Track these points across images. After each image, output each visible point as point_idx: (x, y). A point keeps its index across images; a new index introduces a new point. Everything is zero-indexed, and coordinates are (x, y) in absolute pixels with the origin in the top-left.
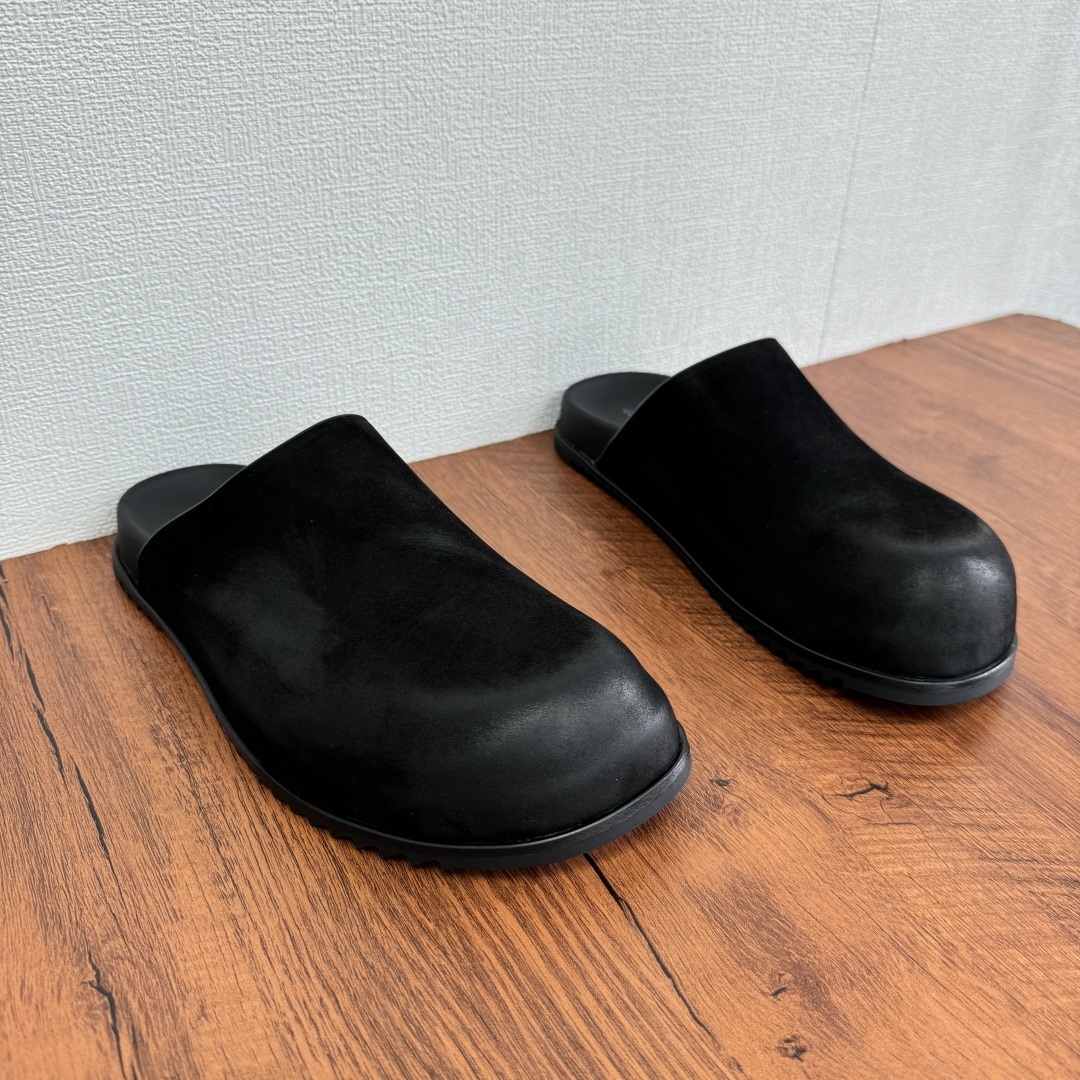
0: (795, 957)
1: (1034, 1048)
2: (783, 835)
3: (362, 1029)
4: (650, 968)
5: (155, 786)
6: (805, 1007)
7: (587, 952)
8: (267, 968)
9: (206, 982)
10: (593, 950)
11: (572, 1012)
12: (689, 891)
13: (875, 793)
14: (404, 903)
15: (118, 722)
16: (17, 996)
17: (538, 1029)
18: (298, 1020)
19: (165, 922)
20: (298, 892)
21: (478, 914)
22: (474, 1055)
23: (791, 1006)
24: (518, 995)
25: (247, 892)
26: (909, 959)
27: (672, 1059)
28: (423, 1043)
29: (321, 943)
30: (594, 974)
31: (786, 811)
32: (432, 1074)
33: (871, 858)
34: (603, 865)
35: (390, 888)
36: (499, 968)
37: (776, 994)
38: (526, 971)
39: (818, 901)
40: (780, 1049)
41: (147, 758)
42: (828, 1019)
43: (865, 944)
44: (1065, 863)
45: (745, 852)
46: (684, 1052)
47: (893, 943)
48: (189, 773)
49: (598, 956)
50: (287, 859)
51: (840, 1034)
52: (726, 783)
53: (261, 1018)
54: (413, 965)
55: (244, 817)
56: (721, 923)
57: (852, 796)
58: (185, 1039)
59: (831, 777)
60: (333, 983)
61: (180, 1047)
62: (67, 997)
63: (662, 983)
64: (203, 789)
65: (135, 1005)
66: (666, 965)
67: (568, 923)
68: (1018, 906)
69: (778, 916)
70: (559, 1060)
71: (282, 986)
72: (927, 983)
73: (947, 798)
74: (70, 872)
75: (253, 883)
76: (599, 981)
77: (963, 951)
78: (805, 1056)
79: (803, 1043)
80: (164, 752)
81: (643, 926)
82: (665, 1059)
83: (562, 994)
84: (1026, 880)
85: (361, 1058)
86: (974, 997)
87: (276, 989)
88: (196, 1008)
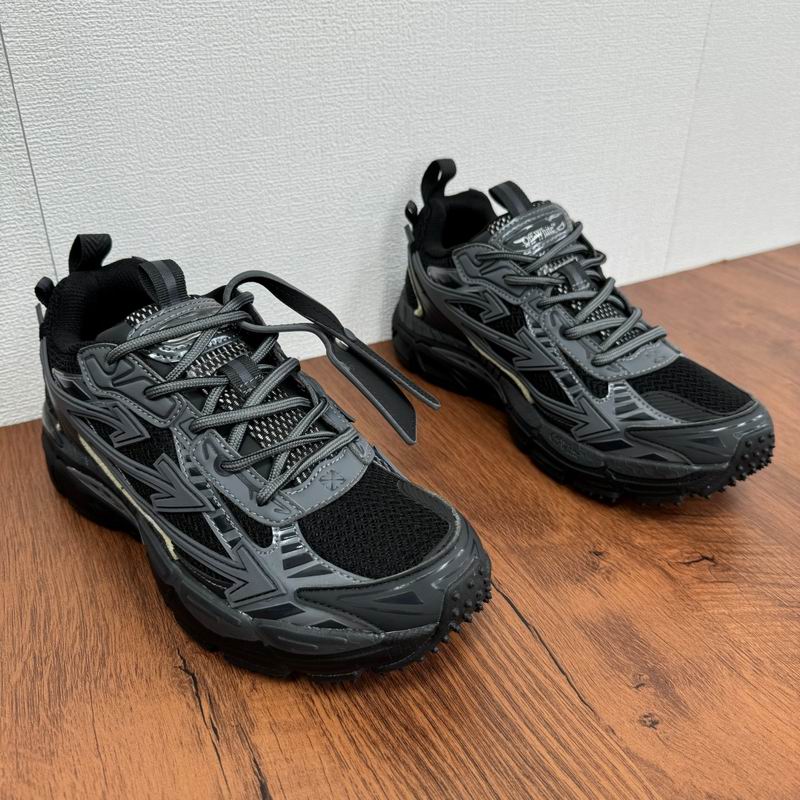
0: (651, 664)
2: (641, 587)
4: (551, 669)
6: (658, 696)
7: (508, 657)
10: (512, 656)
11: (499, 694)
12: (576, 621)
13: (705, 562)
16: (134, 674)
17: (476, 703)
18: (317, 693)
22: (434, 718)
23: (649, 696)
24: (462, 682)
26: (729, 668)
27: (567, 725)
28: (400, 710)
30: (512, 671)
31: (643, 572)
32: (406, 728)
33: (703, 604)
36: (448, 664)
37: (637, 687)
38: (467, 667)
39: (666, 629)
40: (640, 721)
42: (674, 703)
43: (700, 658)
45: (614, 598)
46: (575, 721)
47: (719, 658)
49: (515, 659)
51: (682, 713)
52: (601, 554)
53: (292, 691)
56: (599, 642)
57: (689, 563)
58: (244, 703)
59: (675, 551)
61: (240, 708)
62: (166, 675)
63: (559, 679)
65: (209, 681)
66: (562, 667)
67: (495, 639)
69: (638, 638)
72: (742, 683)
73: (756, 567)
76: (516, 676)
77: (768, 665)
78: (658, 726)
79: (657, 718)
81: (545, 642)
82: (562, 725)
83: (492, 683)
85: (359, 718)
86: (776, 693)
88: (250, 683)
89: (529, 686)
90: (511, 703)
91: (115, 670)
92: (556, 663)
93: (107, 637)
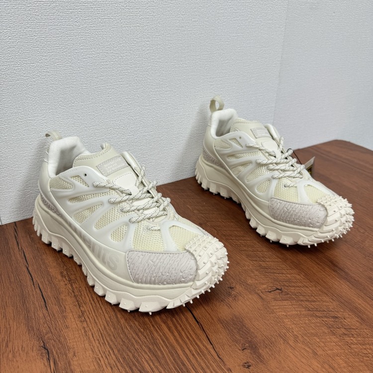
0: (250, 339)
1: (318, 365)
2: (249, 304)
3: (121, 359)
4: (206, 343)
5: (61, 289)
6: (251, 354)
7: (188, 338)
8: (93, 342)
9: (75, 346)
10: (190, 337)
11: (182, 355)
12: (219, 320)
13: (278, 291)
14: (134, 324)
15: (51, 270)
16: (21, 350)
17: (172, 359)
18: (102, 357)
19: (64, 329)
20: (103, 321)
21: (156, 327)
22: (153, 367)
23: (247, 353)
24: (167, 350)
25: (88, 320)
26: (284, 340)
27: (211, 368)
28: (138, 363)
29: (109, 335)
30: (189, 344)
31: (250, 296)
32: (140, 372)
33: (275, 310)
34: (194, 312)
35: (130, 319)
36: (162, 342)
37: (243, 350)
38: (169, 343)
39: (258, 323)
40: (243, 365)
41: (59, 281)
42: (258, 357)
43: (271, 336)
44: (333, 312)
45: (237, 309)
46: (215, 366)
47: (279, 335)
48: (72, 285)
49: (191, 339)
50: (100, 310)
51: (261, 361)
52: (233, 288)
53: (91, 356)
54: (136, 341)
55: (88, 298)
56: (228, 329)
57: (270, 292)
58: (69, 362)
59: (265, 286)
60: (113, 346)
61: (68, 365)
62: (35, 350)
63: (209, 347)
64: (76, 290)
65: (55, 353)
66: (211, 341)
67: (183, 329)
68: (318, 324)
69: (245, 327)
70: (178, 368)
71: (98, 347)
72: (288, 346)
73: (299, 292)
74: (36, 314)
75: (90, 318)
76: (191, 346)
77: (300, 338)
78: (251, 368)
79: (250, 364)
80: (64, 279)
81: (205, 330)
82: (209, 368)
83: (180, 349)
84: (321, 317)
85: (120, 368)
86: (303, 351)
87: (96, 348)
88: (73, 353)
89: (196, 351)
90: (187, 359)
91: (12, 348)
92: (209, 339)
93: (10, 333)
